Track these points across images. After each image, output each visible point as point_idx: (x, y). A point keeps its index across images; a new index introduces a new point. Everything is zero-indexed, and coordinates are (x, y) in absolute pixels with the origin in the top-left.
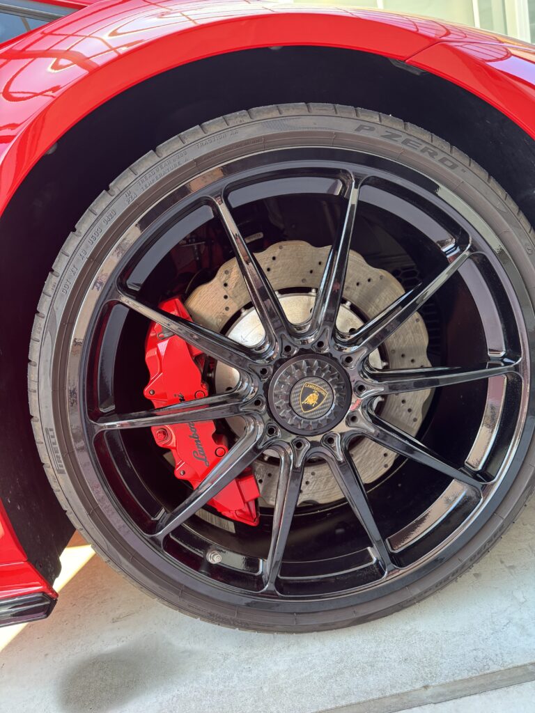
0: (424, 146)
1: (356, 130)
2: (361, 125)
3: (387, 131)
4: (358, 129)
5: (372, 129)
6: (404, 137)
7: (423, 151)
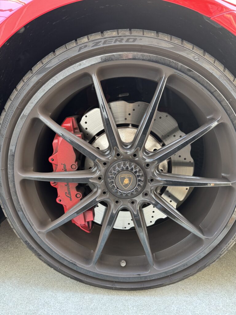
0: (115, 39)
1: (78, 52)
2: (80, 48)
3: (93, 43)
4: (79, 51)
5: (86, 46)
6: (103, 41)
7: (115, 42)
